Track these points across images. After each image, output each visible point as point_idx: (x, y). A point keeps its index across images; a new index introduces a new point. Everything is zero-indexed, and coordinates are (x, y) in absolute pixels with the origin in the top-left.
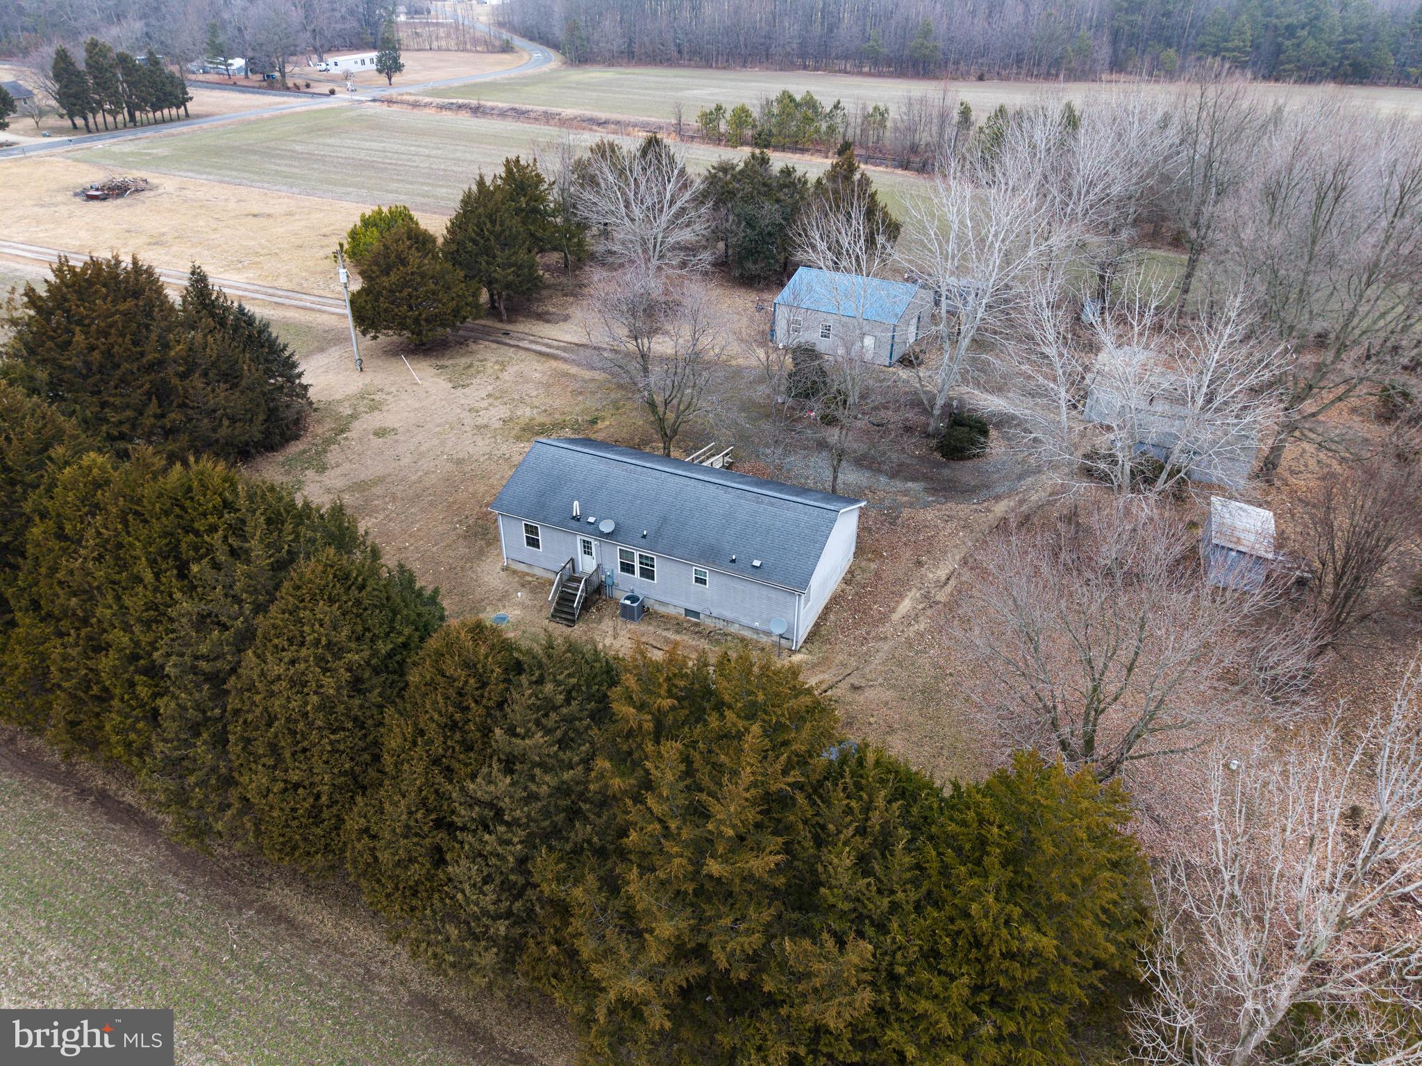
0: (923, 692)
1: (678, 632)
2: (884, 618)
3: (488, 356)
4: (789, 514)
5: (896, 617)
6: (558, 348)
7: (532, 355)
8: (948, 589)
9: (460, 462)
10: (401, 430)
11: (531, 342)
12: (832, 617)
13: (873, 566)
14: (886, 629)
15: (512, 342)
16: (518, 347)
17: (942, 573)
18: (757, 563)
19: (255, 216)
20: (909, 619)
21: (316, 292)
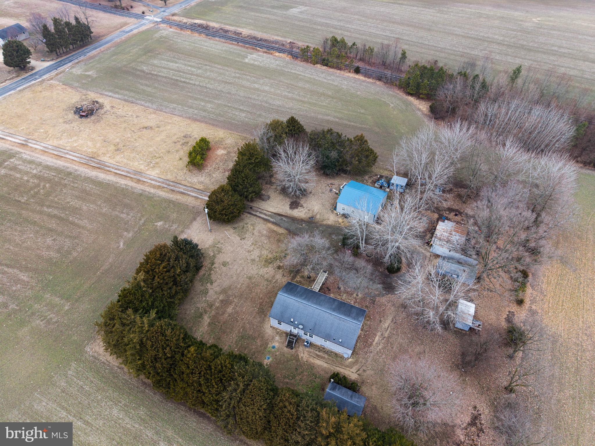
0: (380, 371)
1: (319, 352)
2: (371, 344)
3: (248, 221)
4: (348, 325)
5: (374, 343)
6: (269, 216)
7: (261, 220)
8: (388, 332)
9: (250, 278)
10: (230, 263)
11: (260, 213)
12: (358, 344)
13: (369, 323)
14: (372, 348)
15: (254, 213)
16: (256, 215)
17: (386, 325)
18: (340, 341)
19: (146, 128)
20: (378, 344)
21: (183, 182)
